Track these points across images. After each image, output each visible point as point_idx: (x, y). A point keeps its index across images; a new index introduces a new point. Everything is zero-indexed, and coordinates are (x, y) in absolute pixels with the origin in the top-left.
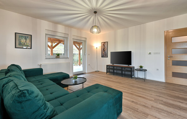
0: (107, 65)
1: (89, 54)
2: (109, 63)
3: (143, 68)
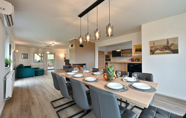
0: (63, 66)
1: (57, 60)
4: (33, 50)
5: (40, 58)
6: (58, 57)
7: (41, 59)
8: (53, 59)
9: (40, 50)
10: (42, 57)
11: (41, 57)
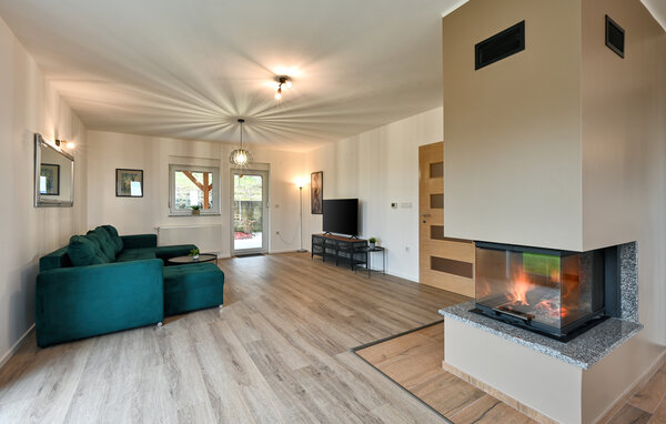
0: (313, 236)
1: (277, 206)
2: (320, 231)
3: (376, 244)
4: (168, 148)
5: (201, 193)
6: (284, 187)
7: (206, 198)
8: (258, 197)
9: (202, 151)
10: (210, 187)
11: (206, 188)
